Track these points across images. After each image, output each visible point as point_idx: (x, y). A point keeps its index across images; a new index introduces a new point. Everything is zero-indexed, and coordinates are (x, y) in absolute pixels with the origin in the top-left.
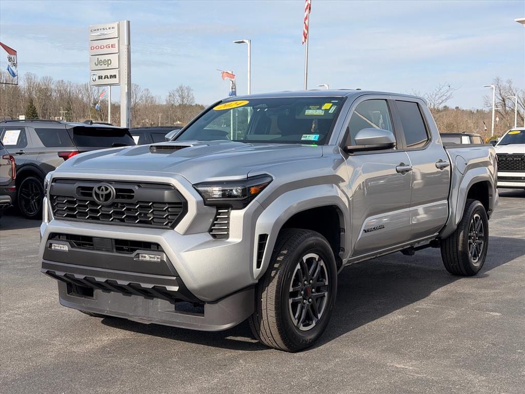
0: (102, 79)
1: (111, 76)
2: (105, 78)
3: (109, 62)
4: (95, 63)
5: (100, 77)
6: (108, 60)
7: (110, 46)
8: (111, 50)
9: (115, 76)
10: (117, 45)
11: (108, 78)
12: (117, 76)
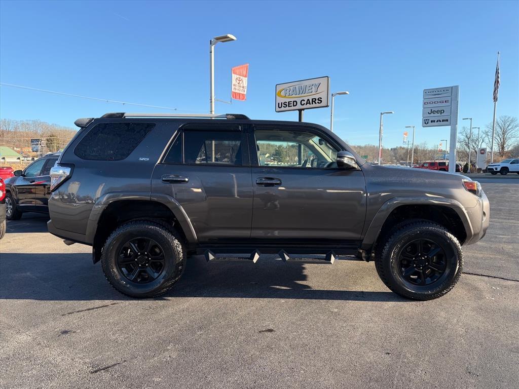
0: (434, 121)
1: (443, 121)
2: (437, 121)
3: (442, 112)
4: (429, 113)
5: (432, 121)
6: (441, 111)
7: (444, 102)
8: (444, 104)
9: (447, 120)
10: (450, 101)
11: (440, 121)
12: (449, 121)
